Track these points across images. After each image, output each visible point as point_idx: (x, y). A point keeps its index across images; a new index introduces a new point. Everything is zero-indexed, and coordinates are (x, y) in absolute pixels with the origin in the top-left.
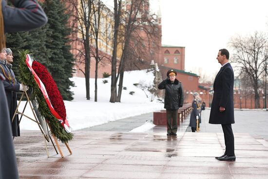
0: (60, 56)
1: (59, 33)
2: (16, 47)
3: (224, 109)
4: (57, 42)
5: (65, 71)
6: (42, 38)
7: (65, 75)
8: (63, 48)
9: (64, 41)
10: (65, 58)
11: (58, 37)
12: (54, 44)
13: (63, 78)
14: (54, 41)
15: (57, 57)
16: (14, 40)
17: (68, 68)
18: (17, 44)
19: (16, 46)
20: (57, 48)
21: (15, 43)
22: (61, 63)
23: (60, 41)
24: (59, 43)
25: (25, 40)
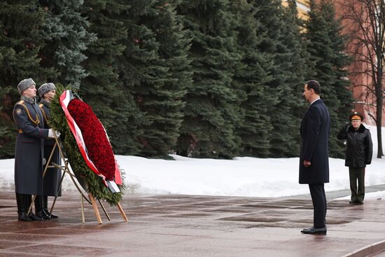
0: (331, 95)
1: (331, 62)
2: (255, 83)
3: (310, 164)
4: (328, 76)
5: (338, 116)
6: (302, 71)
7: (338, 122)
8: (336, 85)
9: (337, 75)
10: (339, 98)
11: (329, 69)
12: (323, 79)
13: (336, 127)
14: (322, 73)
15: (327, 96)
16: (253, 73)
17: (344, 112)
18: (257, 79)
19: (256, 81)
20: (327, 83)
21: (254, 77)
22: (333, 105)
23: (332, 75)
24: (330, 76)
25: (269, 72)
